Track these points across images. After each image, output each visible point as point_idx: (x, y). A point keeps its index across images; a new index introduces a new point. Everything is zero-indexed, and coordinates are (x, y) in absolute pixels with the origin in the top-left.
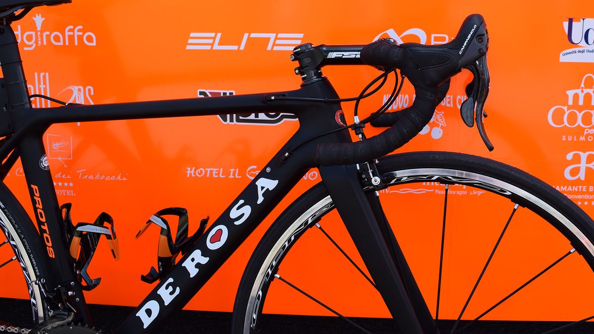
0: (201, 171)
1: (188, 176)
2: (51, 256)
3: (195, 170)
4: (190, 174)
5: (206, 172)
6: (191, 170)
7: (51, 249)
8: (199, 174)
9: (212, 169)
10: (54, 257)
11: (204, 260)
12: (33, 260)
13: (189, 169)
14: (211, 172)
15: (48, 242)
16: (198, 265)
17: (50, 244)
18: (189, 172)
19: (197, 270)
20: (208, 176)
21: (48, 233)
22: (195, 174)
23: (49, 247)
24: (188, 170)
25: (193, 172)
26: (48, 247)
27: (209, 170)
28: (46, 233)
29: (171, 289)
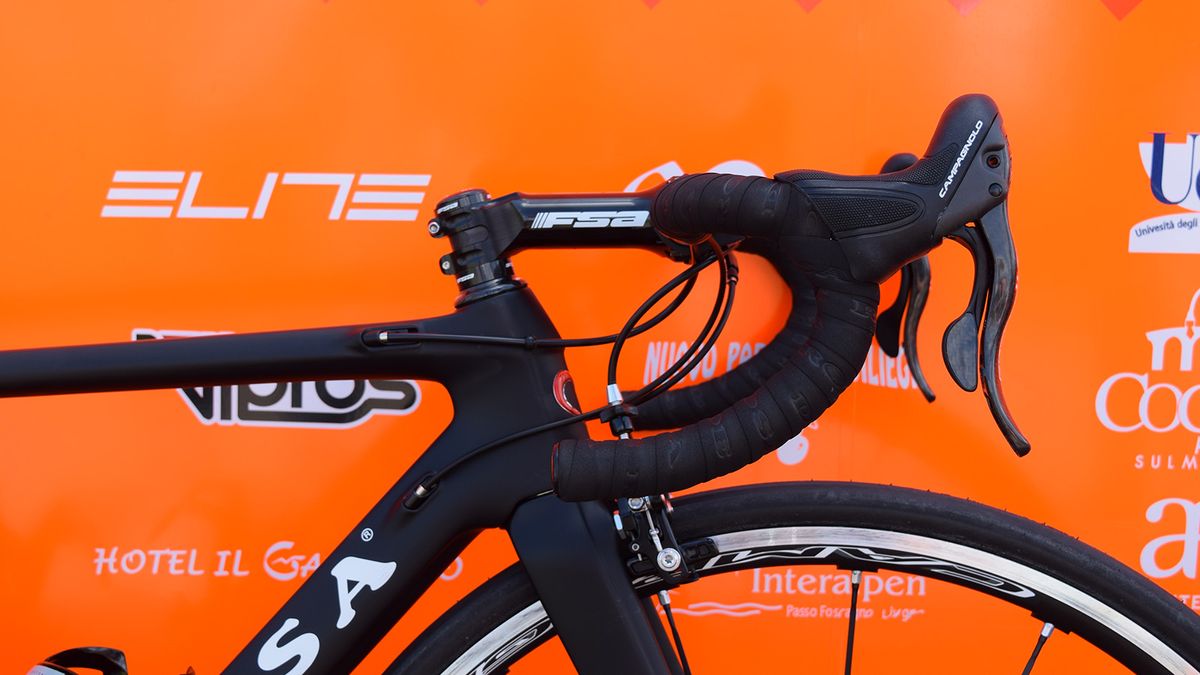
0: (137, 558)
1: (99, 571)
3: (119, 556)
4: (105, 566)
5: (150, 559)
6: (107, 555)
8: (131, 565)
9: (167, 552)
13: (101, 551)
14: (165, 559)
18: (100, 561)
20: (155, 570)
22: (117, 565)
24: (97, 556)
25: (111, 560)
27: (157, 554)
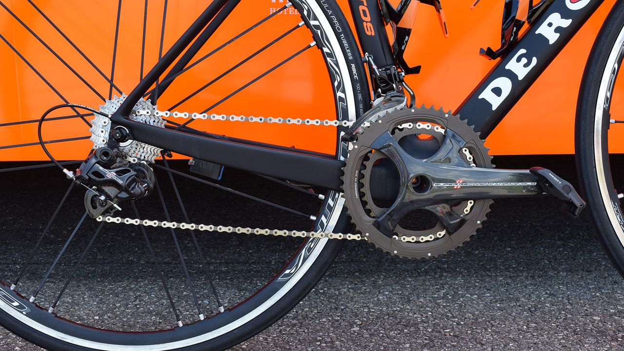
2: (369, 33)
7: (369, 25)
10: (373, 34)
11: (566, 23)
12: (345, 42)
15: (365, 15)
16: (558, 30)
17: (368, 19)
19: (558, 35)
21: (365, 4)
23: (367, 22)
26: (365, 23)
28: (364, 5)
29: (524, 60)
